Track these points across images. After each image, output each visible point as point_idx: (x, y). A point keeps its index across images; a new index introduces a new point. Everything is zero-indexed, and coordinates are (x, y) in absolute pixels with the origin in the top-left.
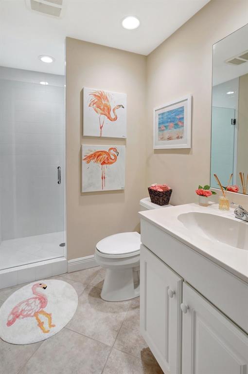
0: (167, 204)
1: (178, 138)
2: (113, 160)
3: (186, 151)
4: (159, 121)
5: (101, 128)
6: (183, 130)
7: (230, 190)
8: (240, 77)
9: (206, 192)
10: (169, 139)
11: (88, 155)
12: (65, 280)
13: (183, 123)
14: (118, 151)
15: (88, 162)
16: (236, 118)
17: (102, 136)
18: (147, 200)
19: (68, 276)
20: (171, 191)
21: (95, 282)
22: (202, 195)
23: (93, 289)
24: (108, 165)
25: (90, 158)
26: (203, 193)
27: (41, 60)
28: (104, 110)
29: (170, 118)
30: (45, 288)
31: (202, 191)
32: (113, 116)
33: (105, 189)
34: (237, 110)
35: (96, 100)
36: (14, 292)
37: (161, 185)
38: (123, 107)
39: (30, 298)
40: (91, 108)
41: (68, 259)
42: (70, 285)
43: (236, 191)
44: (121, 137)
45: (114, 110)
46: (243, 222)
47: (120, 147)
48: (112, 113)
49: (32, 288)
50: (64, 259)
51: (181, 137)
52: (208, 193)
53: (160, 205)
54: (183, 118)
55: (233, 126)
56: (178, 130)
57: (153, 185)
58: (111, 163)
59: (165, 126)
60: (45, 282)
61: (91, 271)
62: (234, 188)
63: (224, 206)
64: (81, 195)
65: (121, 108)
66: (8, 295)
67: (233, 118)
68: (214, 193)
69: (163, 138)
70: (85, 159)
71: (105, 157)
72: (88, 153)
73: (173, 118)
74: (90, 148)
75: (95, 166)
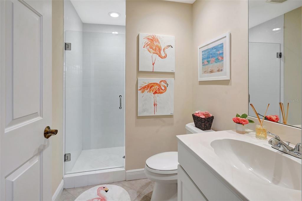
0: (209, 129)
1: (218, 71)
2: (163, 90)
3: (226, 82)
4: (203, 57)
5: (153, 64)
6: (223, 64)
7: (270, 119)
8: (284, 14)
9: (242, 120)
10: (211, 72)
11: (143, 86)
12: (123, 186)
13: (222, 58)
14: (167, 83)
15: (143, 92)
16: (282, 52)
17: (154, 71)
18: (192, 125)
19: (126, 184)
20: (213, 117)
21: (146, 192)
22: (239, 123)
23: (144, 197)
24: (159, 94)
25: (144, 89)
26: (240, 121)
27: (110, 16)
28: (156, 50)
29: (211, 54)
30: (106, 191)
31: (238, 120)
32: (163, 55)
33: (157, 114)
34: (282, 44)
35: (149, 43)
36: (85, 191)
37: (204, 112)
38: (172, 47)
39: (94, 198)
40: (145, 49)
41: (126, 170)
42: (126, 191)
43: (277, 120)
44: (171, 71)
45: (164, 50)
46: (280, 153)
47: (169, 80)
48: (162, 52)
49: (97, 190)
50: (124, 169)
51: (222, 70)
52: (244, 121)
53: (202, 129)
54: (223, 53)
55: (278, 59)
56: (218, 64)
57: (197, 112)
58: (162, 93)
59: (208, 61)
60: (108, 187)
61: (144, 182)
62: (274, 118)
63: (260, 135)
64: (137, 119)
65: (170, 48)
66: (80, 193)
67: (279, 52)
68: (251, 121)
69: (206, 71)
70: (140, 90)
71: (156, 88)
72: (142, 85)
73: (214, 54)
74: (144, 81)
75: (148, 95)
